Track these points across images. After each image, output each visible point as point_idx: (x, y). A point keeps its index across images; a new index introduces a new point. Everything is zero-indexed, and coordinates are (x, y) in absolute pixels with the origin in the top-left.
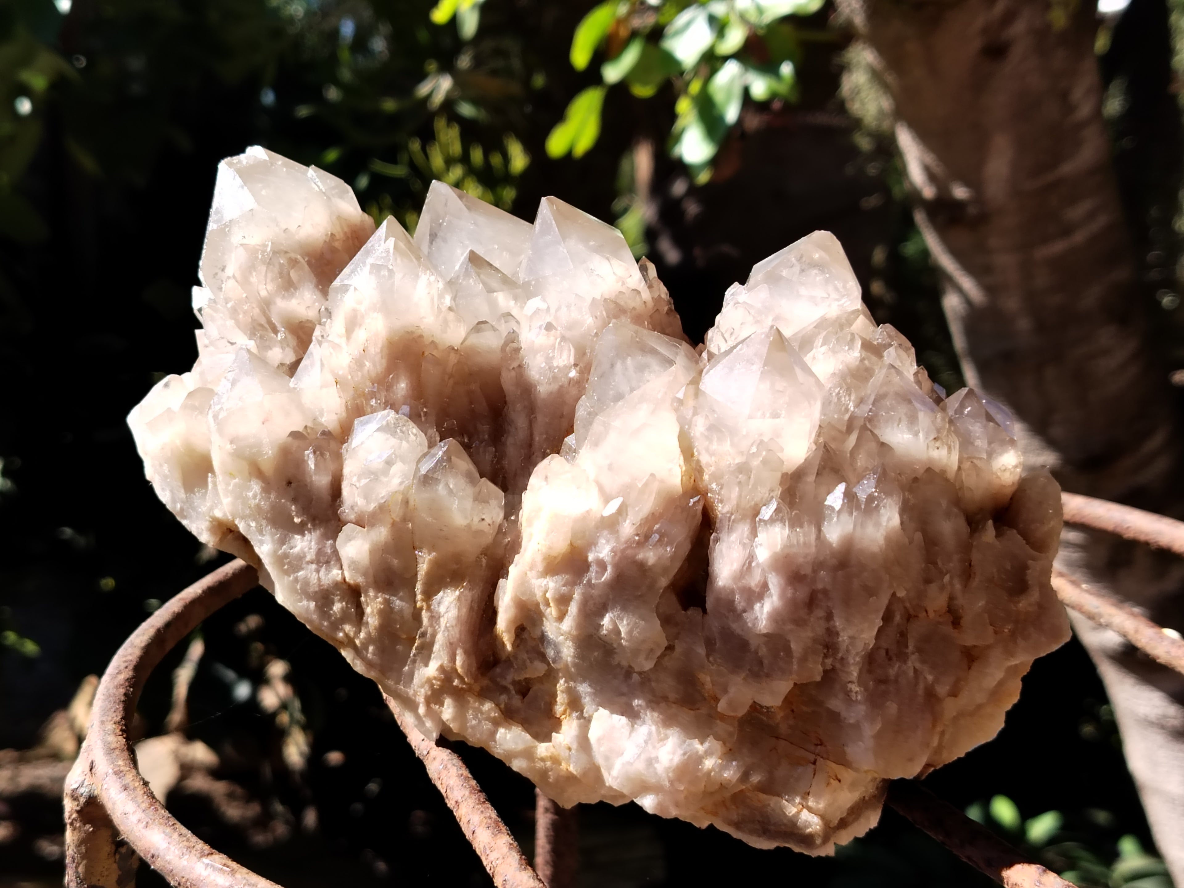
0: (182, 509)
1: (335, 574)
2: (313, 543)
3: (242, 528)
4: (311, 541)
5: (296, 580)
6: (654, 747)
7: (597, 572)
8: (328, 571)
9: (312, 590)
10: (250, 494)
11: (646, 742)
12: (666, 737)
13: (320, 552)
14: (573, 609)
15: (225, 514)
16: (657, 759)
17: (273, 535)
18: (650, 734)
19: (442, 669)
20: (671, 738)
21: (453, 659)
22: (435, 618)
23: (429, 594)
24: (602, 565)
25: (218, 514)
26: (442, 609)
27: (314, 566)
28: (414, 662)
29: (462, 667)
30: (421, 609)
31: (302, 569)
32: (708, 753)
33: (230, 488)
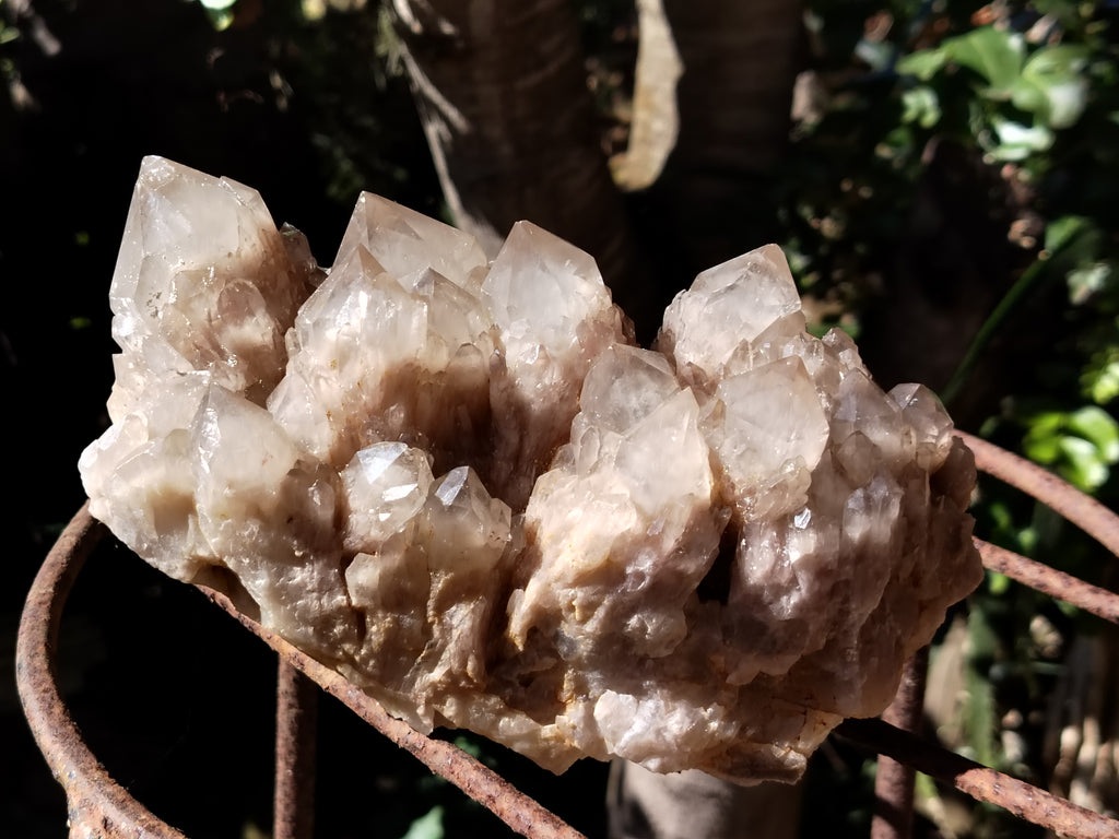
0: (149, 549)
1: (340, 599)
2: (315, 573)
3: (231, 564)
4: (313, 571)
5: (294, 609)
6: (662, 718)
7: (634, 582)
8: (331, 597)
9: (312, 616)
10: (246, 533)
11: (653, 715)
12: (674, 709)
13: (322, 582)
14: (600, 613)
15: (212, 553)
16: (665, 729)
17: (269, 570)
18: (657, 708)
19: (449, 673)
20: (679, 710)
21: (464, 664)
22: (447, 631)
23: (441, 609)
24: (640, 576)
25: (202, 553)
26: (455, 622)
27: (315, 594)
28: (418, 669)
29: (474, 670)
30: (433, 623)
31: (301, 598)
32: (712, 718)
33: (221, 529)
